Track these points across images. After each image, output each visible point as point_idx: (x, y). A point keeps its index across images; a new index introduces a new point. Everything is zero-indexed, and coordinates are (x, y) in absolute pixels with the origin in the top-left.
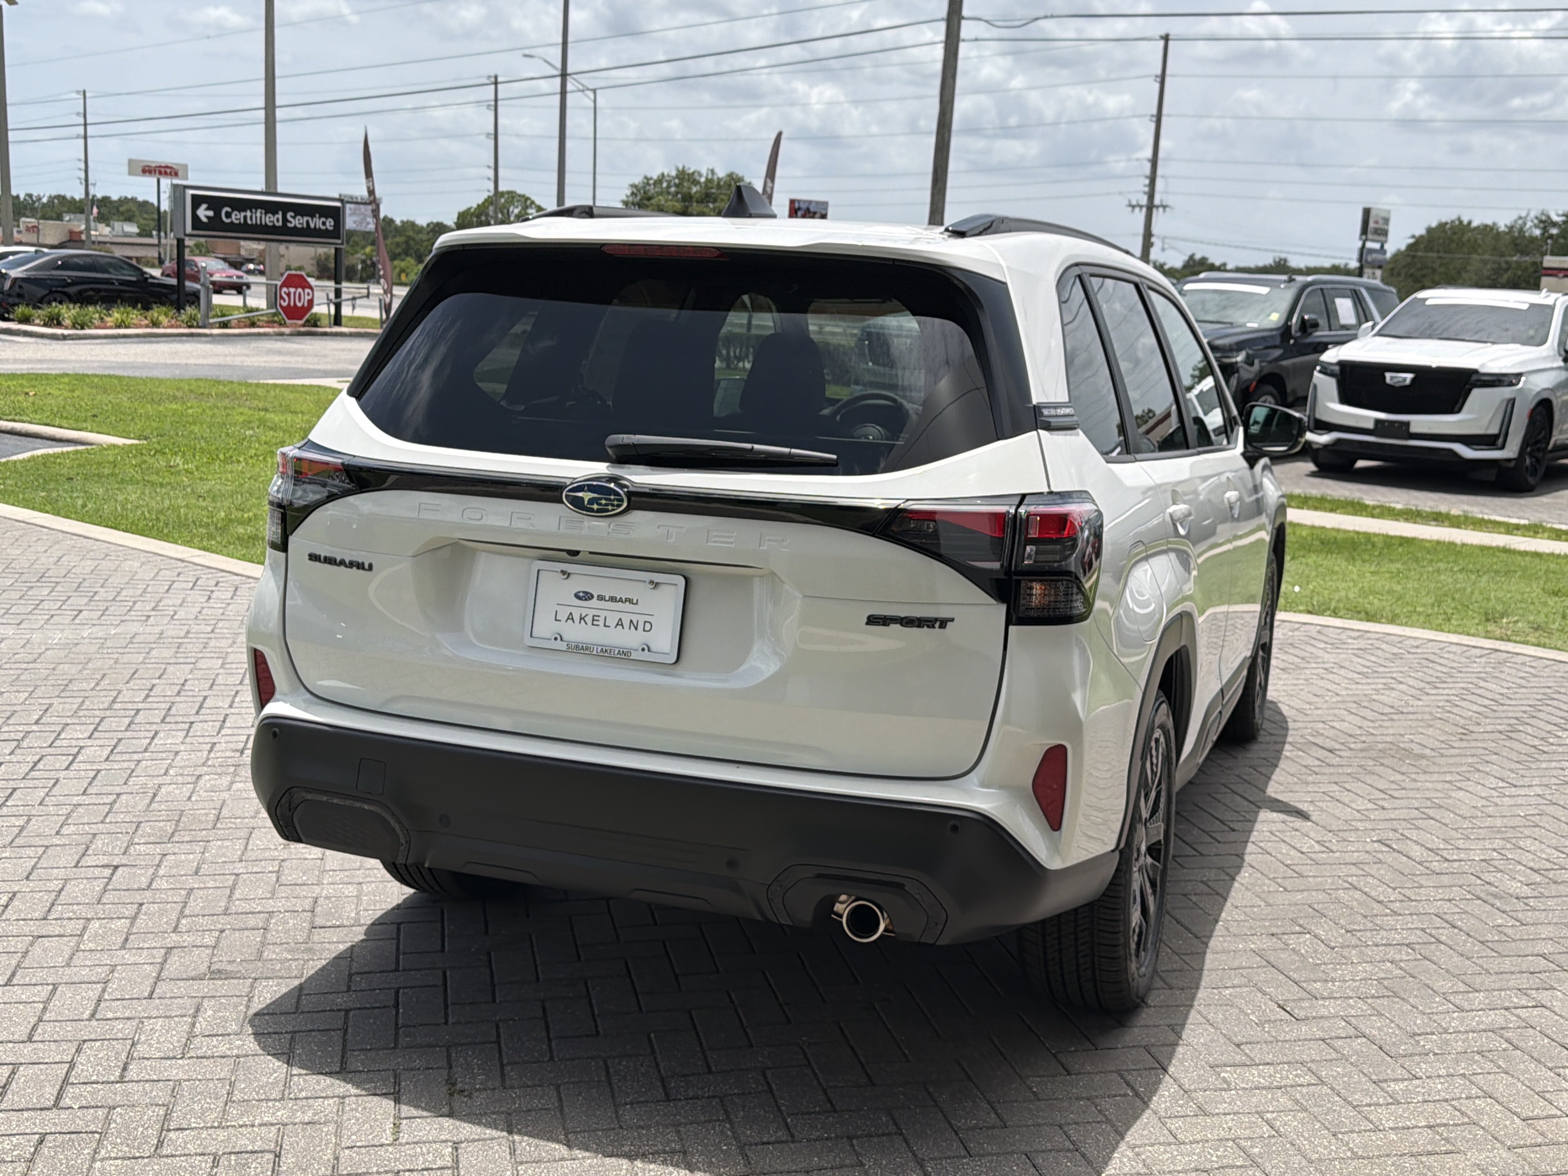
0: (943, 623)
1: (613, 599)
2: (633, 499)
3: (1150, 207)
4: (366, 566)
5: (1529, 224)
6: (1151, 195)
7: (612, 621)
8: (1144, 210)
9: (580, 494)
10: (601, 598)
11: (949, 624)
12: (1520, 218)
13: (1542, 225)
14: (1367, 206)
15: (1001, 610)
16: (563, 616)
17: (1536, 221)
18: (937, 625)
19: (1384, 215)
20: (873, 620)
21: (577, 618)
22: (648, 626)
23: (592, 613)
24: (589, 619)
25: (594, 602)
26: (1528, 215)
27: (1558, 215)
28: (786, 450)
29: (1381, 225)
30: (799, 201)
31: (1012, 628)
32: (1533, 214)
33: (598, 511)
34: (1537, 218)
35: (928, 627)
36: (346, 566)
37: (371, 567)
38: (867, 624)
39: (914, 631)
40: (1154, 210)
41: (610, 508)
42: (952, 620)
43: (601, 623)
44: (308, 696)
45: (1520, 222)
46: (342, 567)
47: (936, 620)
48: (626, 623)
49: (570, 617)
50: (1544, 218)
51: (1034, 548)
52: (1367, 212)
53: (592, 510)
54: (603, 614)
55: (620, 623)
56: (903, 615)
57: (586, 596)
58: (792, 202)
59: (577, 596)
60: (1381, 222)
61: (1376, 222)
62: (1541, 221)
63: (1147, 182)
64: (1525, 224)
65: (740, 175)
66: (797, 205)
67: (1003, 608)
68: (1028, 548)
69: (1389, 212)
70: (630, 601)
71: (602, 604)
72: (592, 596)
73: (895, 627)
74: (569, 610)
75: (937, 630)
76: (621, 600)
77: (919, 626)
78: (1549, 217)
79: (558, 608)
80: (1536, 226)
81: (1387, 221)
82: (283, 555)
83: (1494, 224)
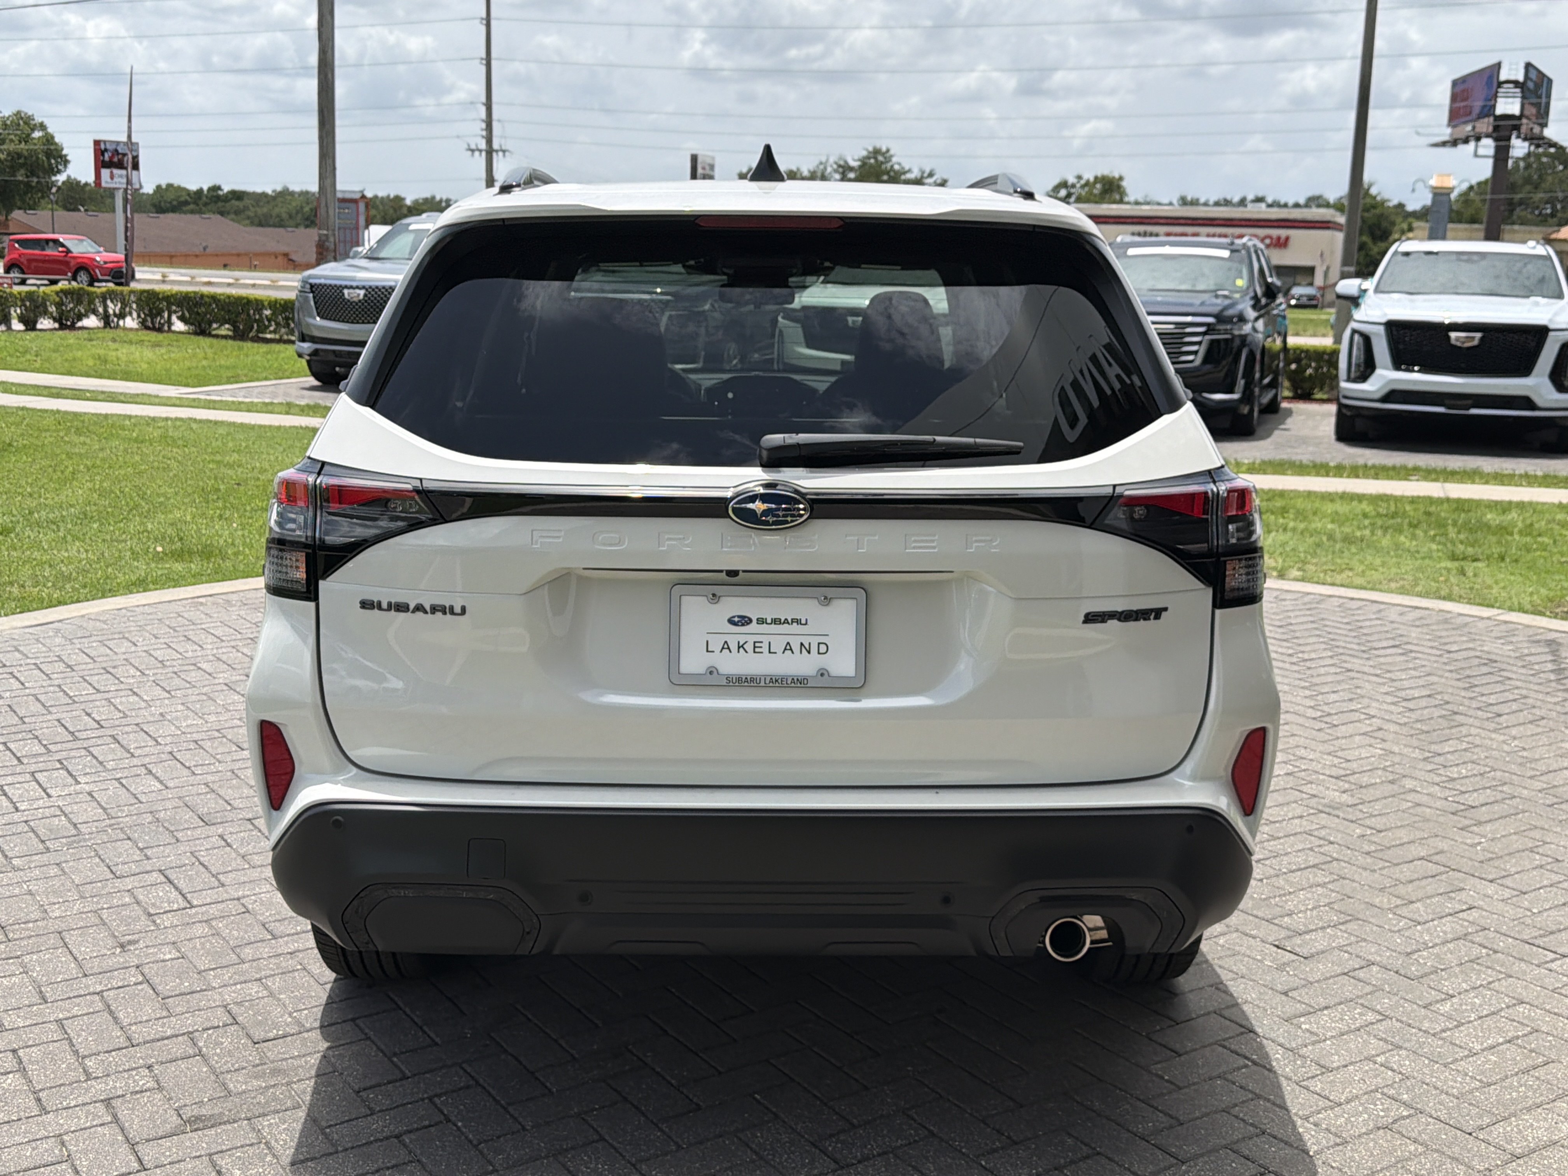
0: (1158, 613)
1: (776, 621)
2: (815, 506)
3: (490, 152)
4: (458, 610)
5: (829, 170)
6: (489, 140)
7: (778, 644)
8: (484, 154)
9: (751, 506)
10: (761, 621)
11: (1164, 614)
12: (821, 163)
13: (841, 170)
14: (694, 152)
15: (1207, 594)
16: (716, 646)
17: (835, 166)
18: (1152, 617)
19: (709, 161)
20: (1091, 618)
21: (734, 646)
22: (824, 649)
23: (751, 639)
24: (749, 647)
25: (753, 627)
26: (827, 161)
27: (854, 160)
28: (971, 440)
29: (708, 172)
30: (105, 142)
31: (1218, 612)
32: (831, 160)
33: (774, 523)
34: (836, 163)
35: (1145, 619)
36: (426, 612)
37: (464, 611)
38: (1085, 622)
39: (1132, 624)
40: (494, 154)
41: (789, 519)
42: (1166, 609)
43: (765, 649)
44: (355, 770)
45: (822, 167)
46: (420, 614)
47: (1152, 610)
48: (796, 647)
49: (726, 646)
50: (842, 163)
51: (1235, 526)
52: (694, 159)
53: (766, 523)
54: (765, 639)
55: (788, 647)
56: (1120, 610)
57: (744, 621)
58: (97, 143)
59: (731, 621)
60: (707, 168)
61: (704, 168)
62: (840, 166)
63: (484, 125)
64: (825, 168)
65: (30, 113)
66: (103, 147)
67: (1210, 592)
68: (1230, 527)
69: (713, 158)
70: (798, 622)
71: (764, 628)
72: (751, 621)
73: (1113, 623)
74: (722, 639)
75: (1152, 622)
76: (786, 621)
77: (1136, 619)
78: (846, 162)
79: (710, 638)
80: (836, 171)
81: (712, 167)
82: (312, 605)
83: (798, 169)
